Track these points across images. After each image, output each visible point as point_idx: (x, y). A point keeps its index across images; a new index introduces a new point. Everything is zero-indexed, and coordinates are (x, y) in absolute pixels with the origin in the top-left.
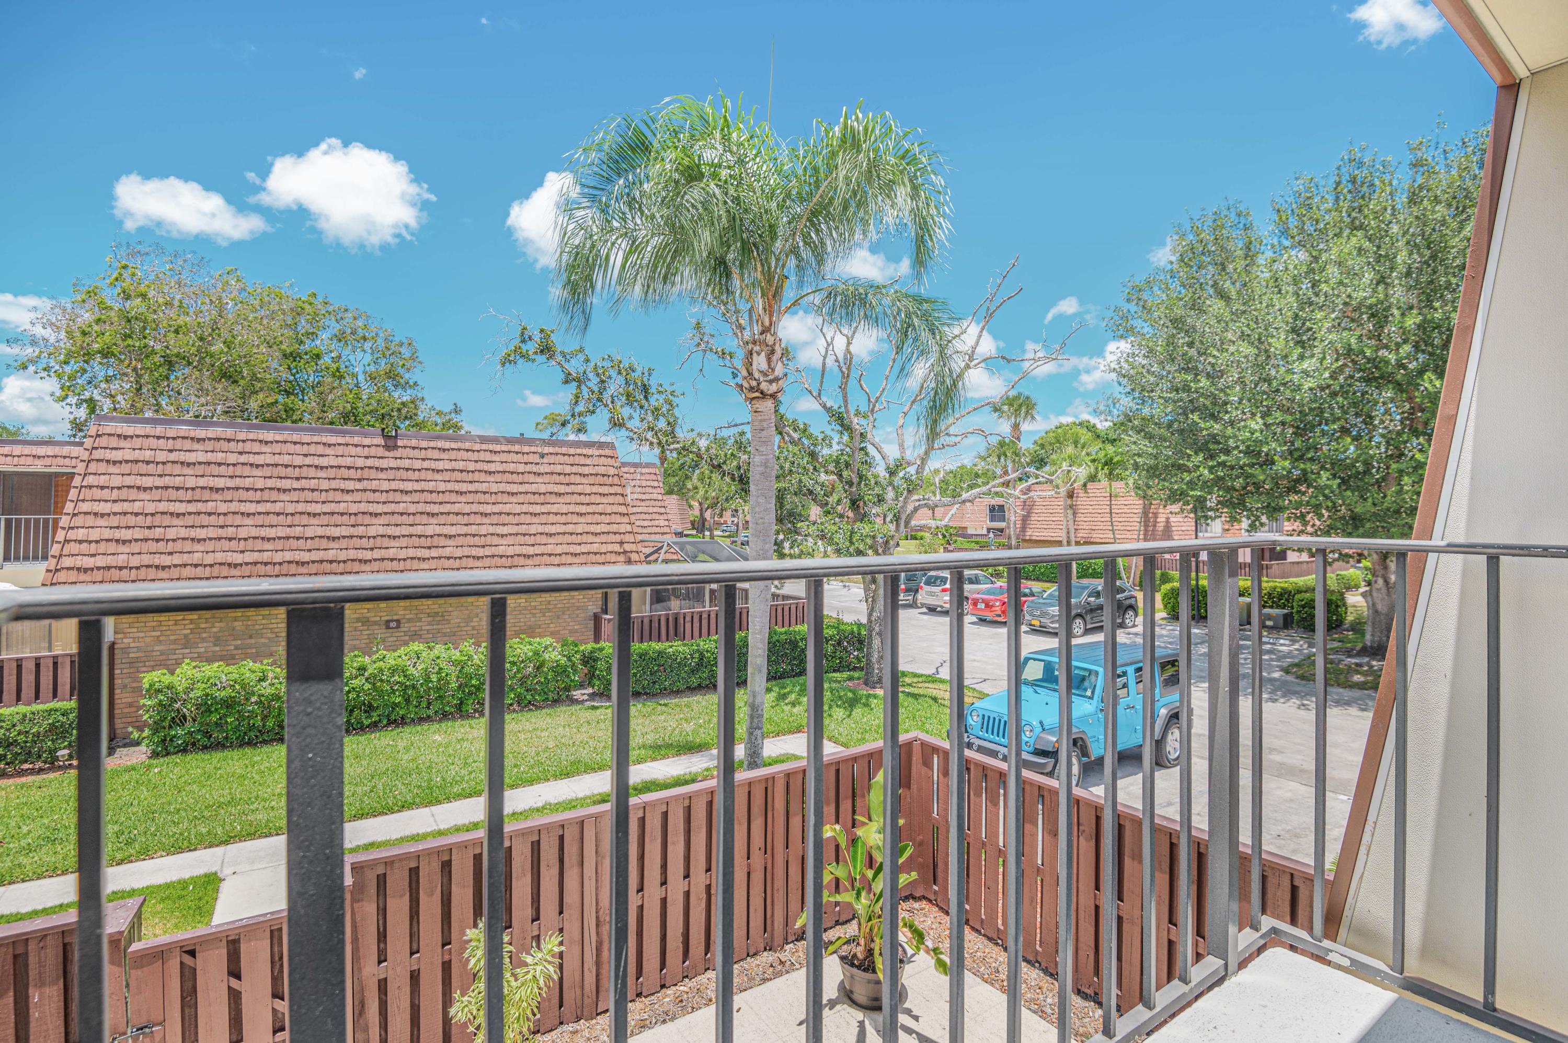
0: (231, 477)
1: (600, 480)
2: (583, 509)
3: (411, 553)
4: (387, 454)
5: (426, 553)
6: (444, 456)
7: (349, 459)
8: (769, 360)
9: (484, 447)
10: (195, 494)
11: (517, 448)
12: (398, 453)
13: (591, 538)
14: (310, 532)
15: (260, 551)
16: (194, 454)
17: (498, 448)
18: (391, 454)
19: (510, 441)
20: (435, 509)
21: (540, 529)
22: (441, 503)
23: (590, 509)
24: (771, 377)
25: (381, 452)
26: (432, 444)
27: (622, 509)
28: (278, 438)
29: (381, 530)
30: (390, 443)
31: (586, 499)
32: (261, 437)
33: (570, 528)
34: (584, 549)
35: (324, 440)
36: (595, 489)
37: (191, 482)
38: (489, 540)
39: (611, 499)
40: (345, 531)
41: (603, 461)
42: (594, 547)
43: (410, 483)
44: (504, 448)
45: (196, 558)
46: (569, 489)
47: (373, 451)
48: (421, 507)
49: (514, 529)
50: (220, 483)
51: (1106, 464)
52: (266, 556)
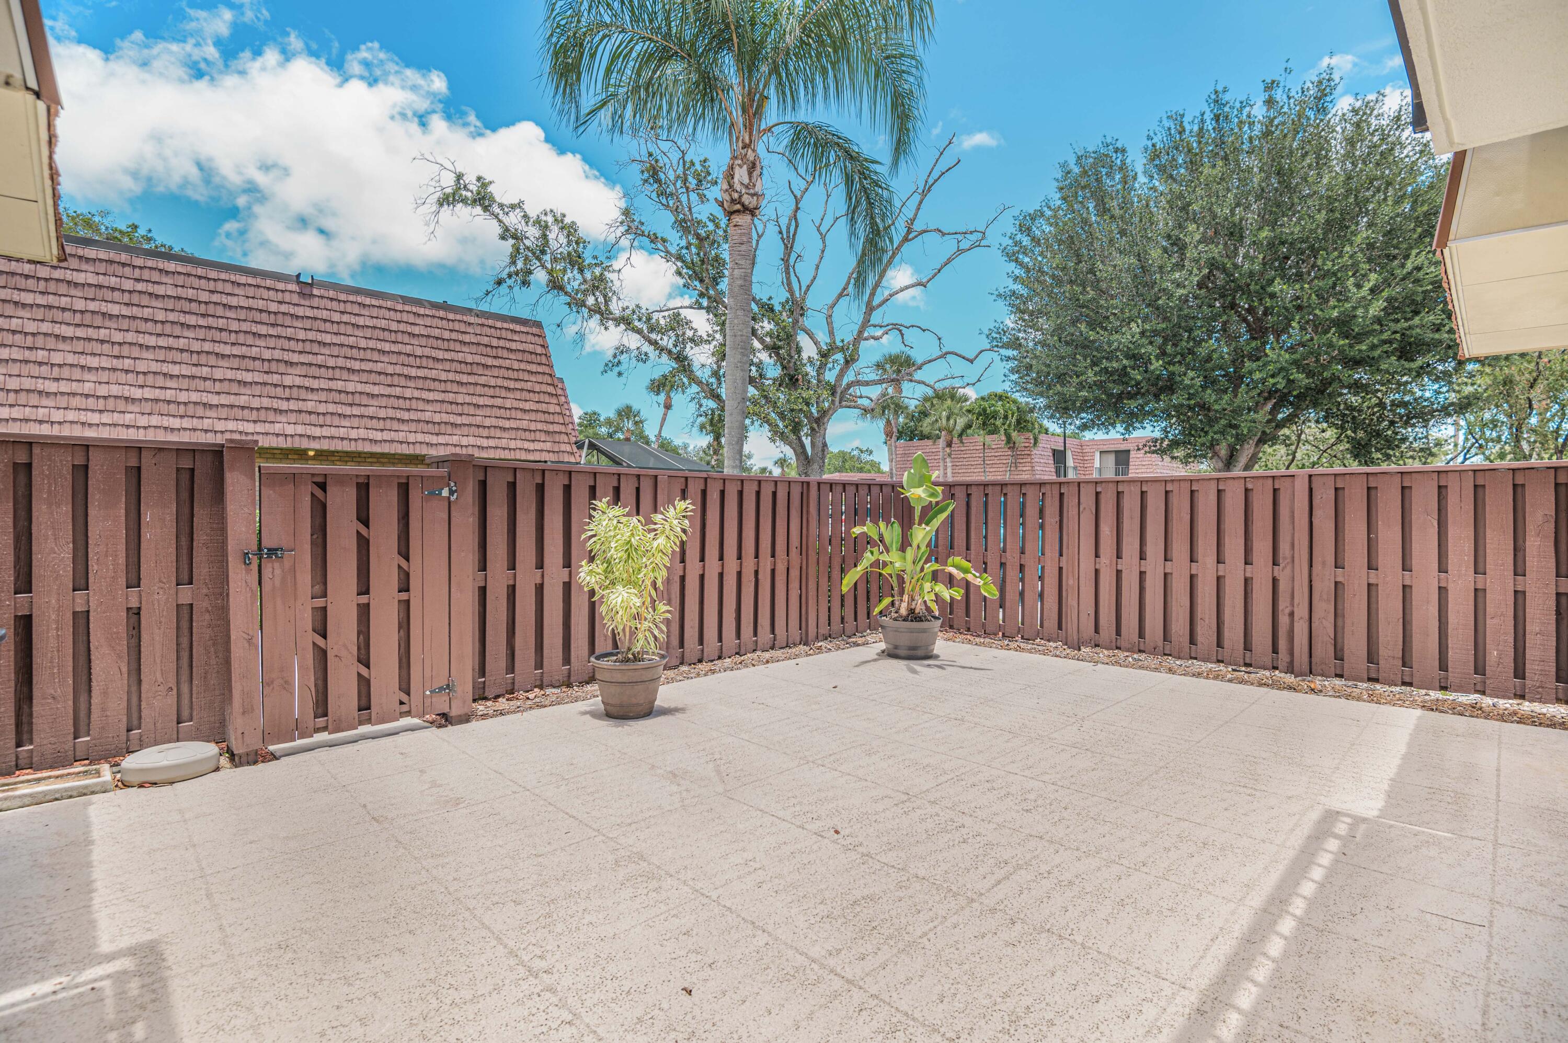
0: (127, 304)
1: (528, 357)
2: (512, 385)
3: (331, 408)
4: (303, 302)
5: (347, 410)
6: (365, 312)
7: (261, 302)
8: (750, 174)
9: (407, 308)
10: (84, 319)
11: (442, 313)
12: (316, 302)
13: (519, 415)
14: (218, 374)
15: (161, 388)
16: (83, 275)
17: (422, 311)
18: (307, 303)
19: (435, 306)
20: (357, 365)
21: (468, 399)
22: (362, 360)
23: (518, 385)
24: (752, 191)
25: (295, 299)
26: (351, 298)
27: (550, 389)
28: (179, 269)
29: (298, 381)
30: (307, 290)
31: (515, 375)
32: (161, 266)
33: (498, 402)
34: (513, 424)
35: (233, 278)
36: (523, 366)
37: (80, 305)
38: (414, 404)
39: (540, 378)
40: (258, 377)
41: (530, 338)
42: (524, 425)
43: (329, 336)
44: (428, 312)
45: (88, 387)
46: (496, 362)
47: (287, 297)
48: (341, 362)
49: (440, 396)
50: (115, 309)
51: (979, 414)
52: (169, 395)
